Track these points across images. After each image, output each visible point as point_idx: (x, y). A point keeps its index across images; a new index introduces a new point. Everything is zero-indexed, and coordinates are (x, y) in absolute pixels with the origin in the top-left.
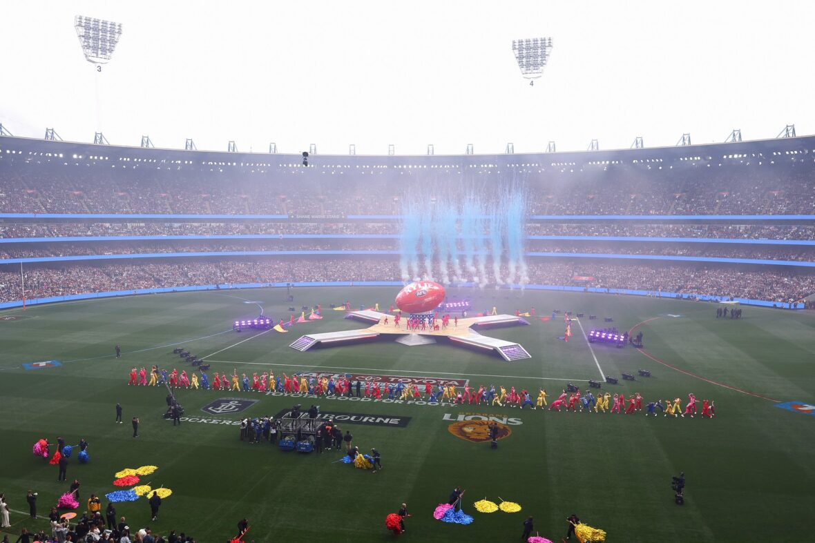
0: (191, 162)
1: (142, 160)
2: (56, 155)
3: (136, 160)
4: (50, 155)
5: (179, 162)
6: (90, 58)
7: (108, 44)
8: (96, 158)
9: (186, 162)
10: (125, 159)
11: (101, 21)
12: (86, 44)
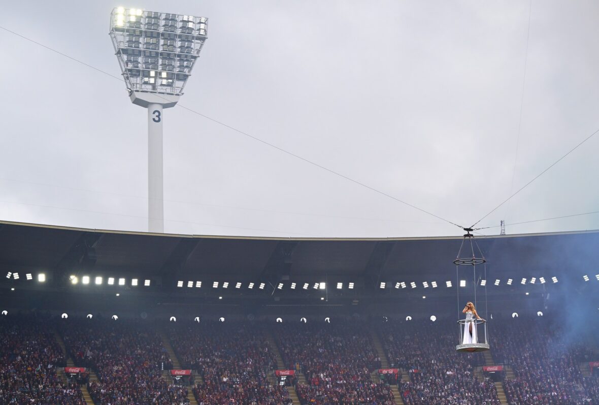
0: (351, 285)
1: (233, 285)
2: (29, 277)
3: (216, 285)
4: (16, 276)
5: (323, 286)
6: (139, 95)
7: (178, 64)
8: (122, 282)
9: (340, 286)
10: (190, 284)
11: (163, 16)
12: (130, 66)
